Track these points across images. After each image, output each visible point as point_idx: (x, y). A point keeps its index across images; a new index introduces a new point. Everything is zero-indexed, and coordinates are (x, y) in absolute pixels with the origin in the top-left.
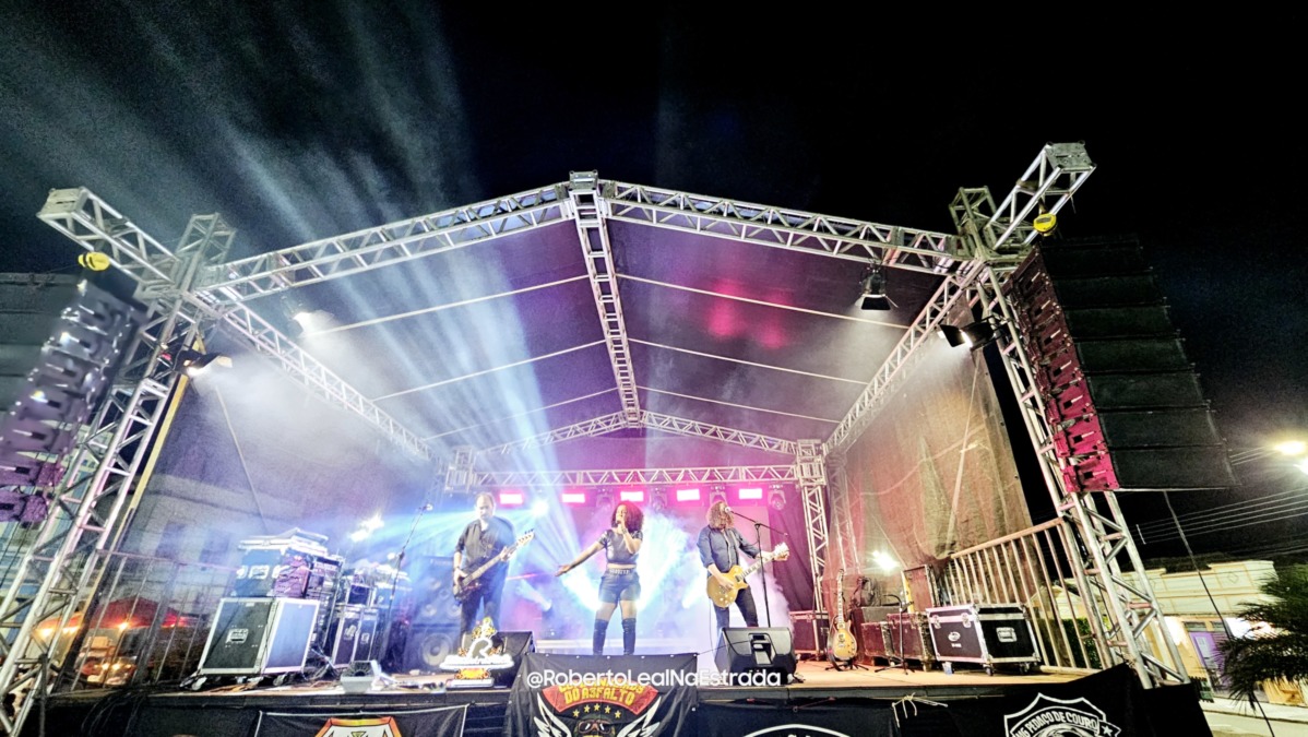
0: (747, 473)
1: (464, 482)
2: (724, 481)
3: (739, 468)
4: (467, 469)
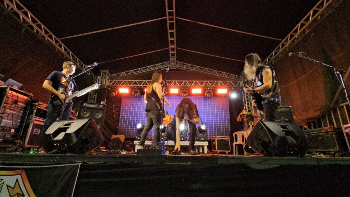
0: (221, 83)
1: (104, 83)
2: (211, 86)
3: (218, 81)
4: (105, 78)
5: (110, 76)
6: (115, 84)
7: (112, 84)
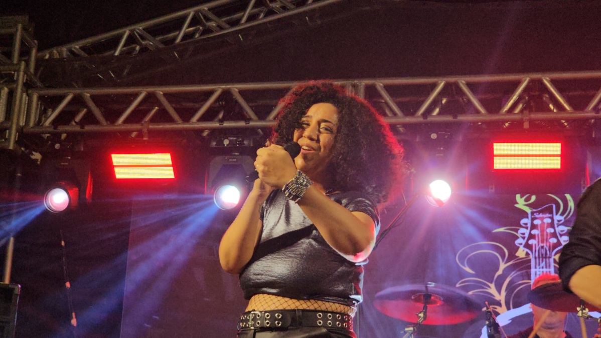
5: (39, 61)
6: (78, 118)
7: (55, 123)
